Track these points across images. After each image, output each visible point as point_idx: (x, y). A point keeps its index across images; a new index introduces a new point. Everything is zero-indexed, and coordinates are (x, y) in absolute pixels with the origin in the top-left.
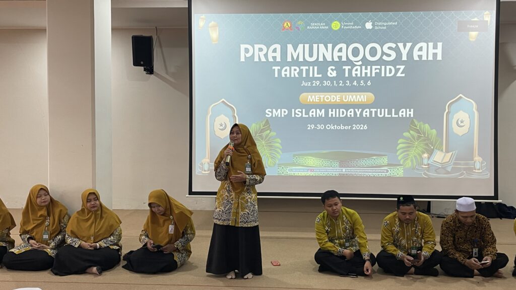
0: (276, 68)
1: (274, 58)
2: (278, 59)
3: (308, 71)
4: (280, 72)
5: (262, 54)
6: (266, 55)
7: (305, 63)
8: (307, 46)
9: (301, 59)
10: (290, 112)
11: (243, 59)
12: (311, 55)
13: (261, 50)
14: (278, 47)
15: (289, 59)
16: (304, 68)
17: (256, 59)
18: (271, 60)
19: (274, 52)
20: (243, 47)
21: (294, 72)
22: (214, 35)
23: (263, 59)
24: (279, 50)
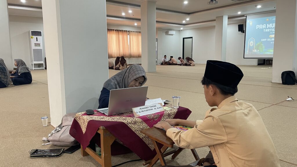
0: (264, 30)
1: (264, 27)
2: (265, 28)
3: (272, 30)
4: (265, 30)
5: (261, 27)
6: (262, 27)
7: (271, 28)
8: (272, 24)
9: (270, 27)
10: (267, 40)
11: (257, 28)
12: (273, 26)
13: (261, 26)
14: (265, 25)
15: (268, 27)
16: (271, 29)
17: (260, 28)
18: (263, 28)
19: (264, 26)
20: (257, 26)
21: (269, 30)
22: (251, 24)
23: (261, 28)
24: (265, 26)
